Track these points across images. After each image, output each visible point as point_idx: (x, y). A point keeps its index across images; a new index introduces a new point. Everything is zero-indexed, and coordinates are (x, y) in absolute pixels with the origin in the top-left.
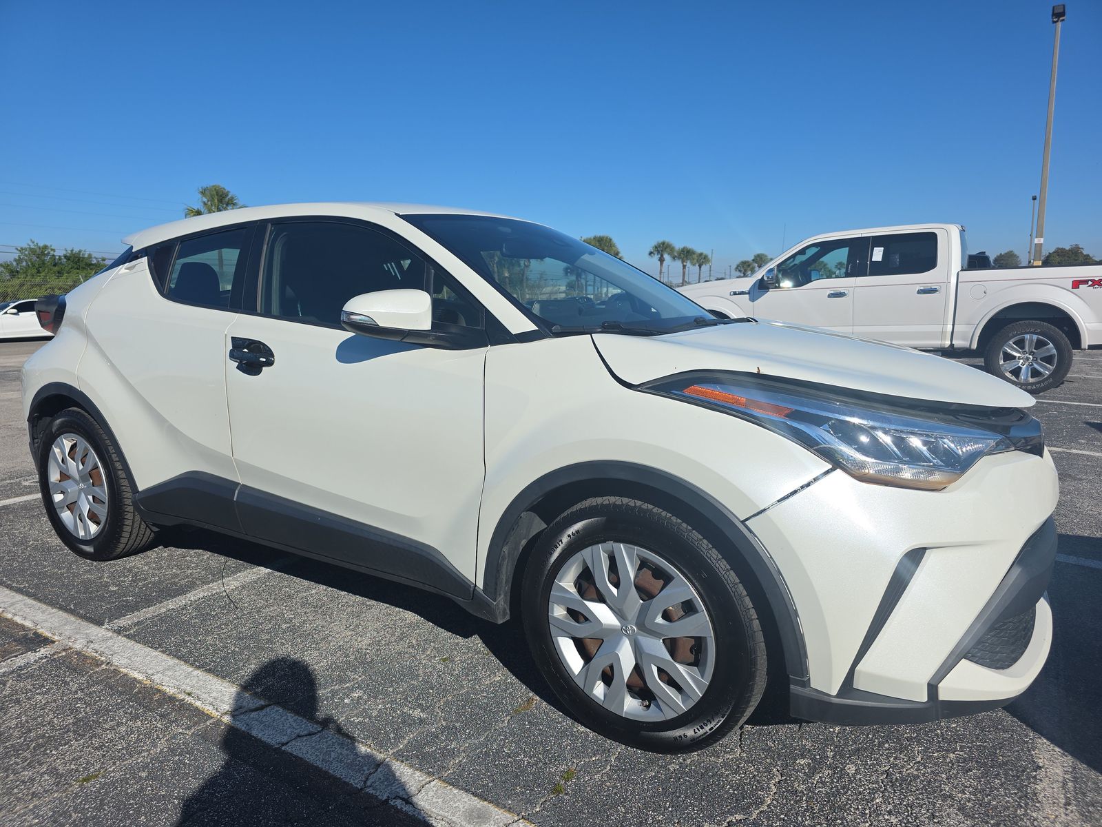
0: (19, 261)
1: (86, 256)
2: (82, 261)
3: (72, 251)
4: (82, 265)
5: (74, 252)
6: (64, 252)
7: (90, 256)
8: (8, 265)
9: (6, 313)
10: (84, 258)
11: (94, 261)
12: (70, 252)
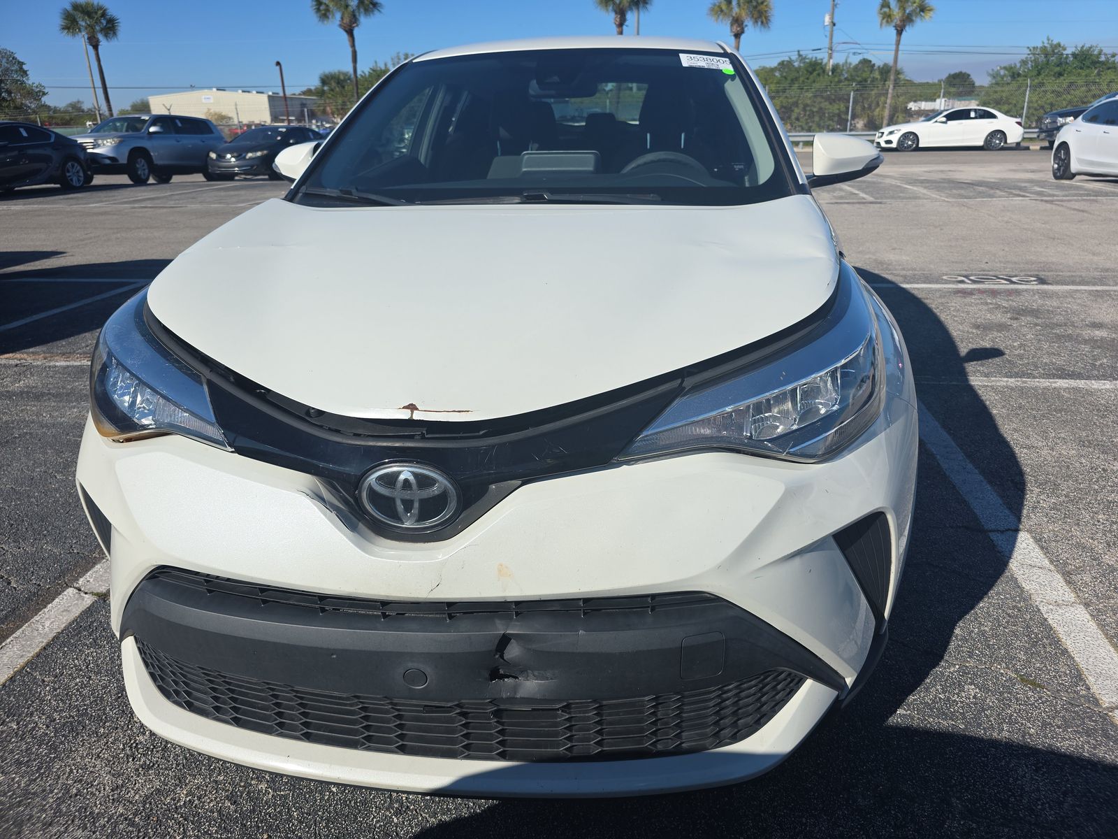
0: (1024, 62)
1: (1096, 53)
2: (1089, 58)
3: (1083, 47)
4: (1087, 63)
5: (1084, 48)
6: (1074, 50)
7: (1100, 53)
8: (1011, 68)
9: (936, 122)
10: (1091, 55)
11: (1103, 58)
12: (1079, 49)
